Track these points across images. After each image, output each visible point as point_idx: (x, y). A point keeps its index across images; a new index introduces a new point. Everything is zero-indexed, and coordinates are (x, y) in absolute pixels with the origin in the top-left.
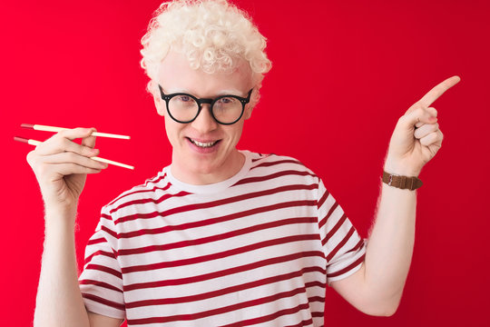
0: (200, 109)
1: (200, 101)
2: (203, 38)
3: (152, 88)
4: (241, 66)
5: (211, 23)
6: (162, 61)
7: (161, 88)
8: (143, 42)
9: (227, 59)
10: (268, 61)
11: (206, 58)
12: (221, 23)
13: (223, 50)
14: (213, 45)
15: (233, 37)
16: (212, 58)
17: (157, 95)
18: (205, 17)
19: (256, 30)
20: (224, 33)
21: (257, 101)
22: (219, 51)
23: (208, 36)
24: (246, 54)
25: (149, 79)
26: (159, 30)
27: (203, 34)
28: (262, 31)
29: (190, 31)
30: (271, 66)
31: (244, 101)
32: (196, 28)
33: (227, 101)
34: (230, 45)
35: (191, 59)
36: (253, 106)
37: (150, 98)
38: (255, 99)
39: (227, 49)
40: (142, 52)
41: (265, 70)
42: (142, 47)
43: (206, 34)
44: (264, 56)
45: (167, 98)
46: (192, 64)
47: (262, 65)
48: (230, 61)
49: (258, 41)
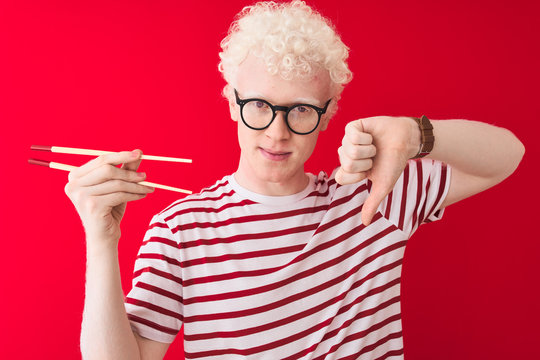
0: (275, 115)
1: (275, 109)
2: (284, 45)
3: (228, 93)
4: (321, 75)
5: (292, 28)
7: (236, 93)
8: (222, 46)
9: (306, 67)
10: (349, 71)
11: (285, 64)
12: (302, 29)
13: (303, 57)
14: (292, 52)
15: (315, 44)
16: (290, 64)
17: (232, 99)
18: (287, 23)
19: (339, 38)
20: (305, 40)
21: (334, 112)
22: (298, 58)
23: (289, 42)
24: (326, 62)
25: (225, 83)
26: (239, 33)
27: (284, 39)
28: (345, 40)
29: (270, 37)
30: (351, 77)
31: (321, 111)
32: (278, 33)
33: (303, 110)
34: (310, 53)
35: (270, 64)
36: (330, 118)
37: (226, 103)
38: (332, 110)
39: (307, 57)
40: (220, 54)
41: (345, 80)
42: (221, 50)
43: (287, 39)
44: (345, 66)
45: (242, 103)
46: (269, 70)
47: (342, 76)
48: (309, 68)
49: (340, 50)
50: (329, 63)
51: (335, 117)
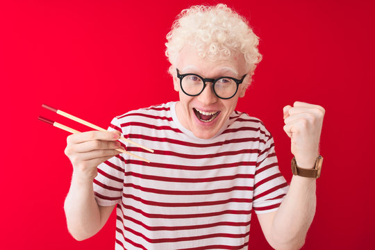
0: (205, 86)
1: (205, 80)
2: (210, 36)
3: (172, 71)
4: (239, 57)
5: (217, 24)
6: (180, 51)
7: (178, 70)
8: (168, 38)
9: (226, 51)
10: (259, 54)
11: (211, 50)
12: (224, 24)
13: (224, 44)
14: (217, 41)
15: (233, 35)
16: (215, 50)
17: (175, 75)
18: (214, 20)
19: (251, 31)
20: (226, 32)
21: (250, 83)
22: (221, 45)
23: (214, 33)
24: (242, 48)
25: (170, 65)
26: (179, 29)
27: (210, 33)
28: (256, 32)
29: (200, 30)
31: (239, 82)
32: (206, 28)
33: (226, 81)
34: (230, 41)
35: (200, 50)
36: (247, 87)
38: (247, 82)
39: (227, 44)
40: (166, 44)
42: (167, 41)
43: (212, 32)
44: (256, 51)
45: (181, 77)
46: (200, 54)
47: (254, 58)
48: (229, 53)
49: (253, 39)
50: (244, 49)
51: (250, 87)
